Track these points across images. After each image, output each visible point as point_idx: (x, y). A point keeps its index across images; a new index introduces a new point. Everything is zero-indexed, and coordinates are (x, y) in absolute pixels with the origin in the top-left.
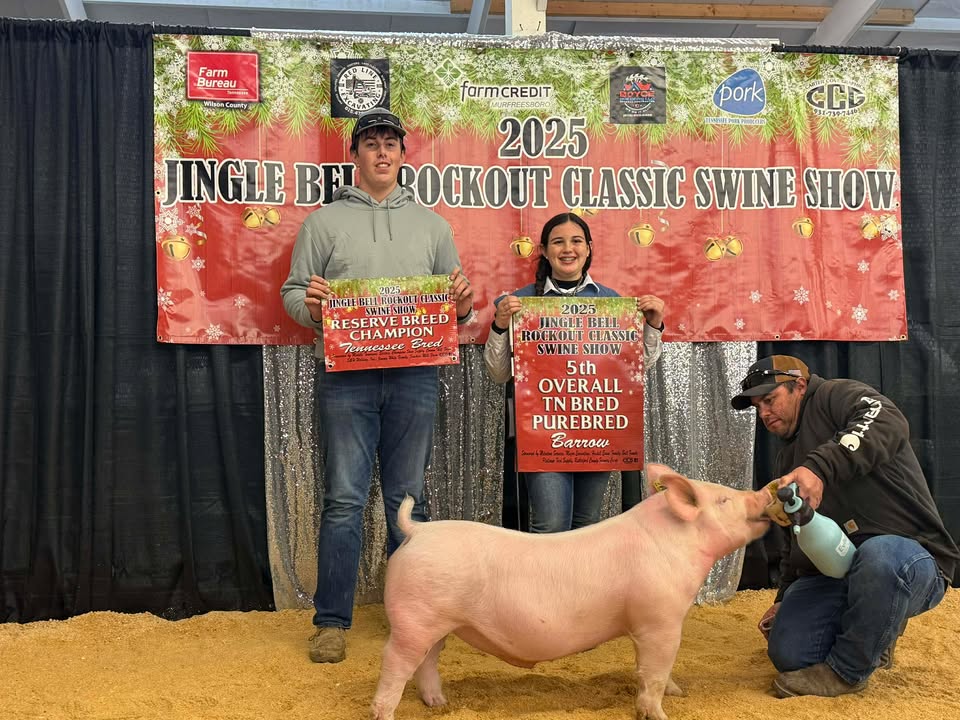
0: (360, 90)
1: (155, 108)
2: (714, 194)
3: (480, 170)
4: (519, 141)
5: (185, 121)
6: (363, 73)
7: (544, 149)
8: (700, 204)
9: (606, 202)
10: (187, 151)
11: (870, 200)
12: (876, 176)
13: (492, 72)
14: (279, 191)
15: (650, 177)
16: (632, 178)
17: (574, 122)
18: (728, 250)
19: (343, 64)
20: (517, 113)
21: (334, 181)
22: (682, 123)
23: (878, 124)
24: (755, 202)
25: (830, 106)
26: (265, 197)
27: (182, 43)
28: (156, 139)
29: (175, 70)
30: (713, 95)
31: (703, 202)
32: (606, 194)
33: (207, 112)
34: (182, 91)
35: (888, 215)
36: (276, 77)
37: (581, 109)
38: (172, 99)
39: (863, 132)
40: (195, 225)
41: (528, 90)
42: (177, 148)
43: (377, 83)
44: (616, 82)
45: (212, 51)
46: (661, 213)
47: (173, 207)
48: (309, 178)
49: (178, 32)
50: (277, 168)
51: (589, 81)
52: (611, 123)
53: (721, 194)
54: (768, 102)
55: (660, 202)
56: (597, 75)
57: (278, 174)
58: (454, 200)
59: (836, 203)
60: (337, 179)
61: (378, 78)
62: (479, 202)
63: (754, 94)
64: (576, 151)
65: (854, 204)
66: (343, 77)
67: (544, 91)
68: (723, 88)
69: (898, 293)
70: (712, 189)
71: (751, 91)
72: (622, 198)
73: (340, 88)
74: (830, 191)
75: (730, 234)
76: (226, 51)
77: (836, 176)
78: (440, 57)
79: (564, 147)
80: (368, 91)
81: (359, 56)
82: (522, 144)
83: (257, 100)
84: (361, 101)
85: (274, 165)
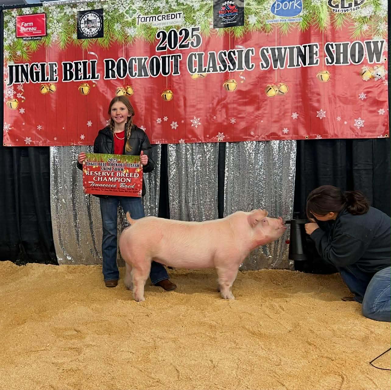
0: (90, 25)
1: (4, 43)
2: (271, 61)
3: (147, 58)
4: (166, 42)
5: (16, 48)
6: (91, 17)
7: (178, 45)
8: (263, 67)
9: (211, 70)
10: (17, 61)
11: (368, 58)
12: (372, 44)
13: (153, 8)
14: (55, 76)
15: (235, 55)
16: (225, 56)
17: (193, 30)
18: (279, 91)
19: (82, 13)
20: (165, 28)
21: (79, 69)
22: (253, 24)
23: (373, 14)
24: (295, 64)
25: (343, 7)
26: (49, 79)
27: (15, 12)
28: (4, 56)
29: (11, 25)
30: (270, 8)
31: (265, 66)
32: (211, 65)
33: (24, 42)
34: (14, 34)
35: (379, 66)
36: (53, 23)
37: (197, 23)
38: (10, 38)
39: (364, 20)
40: (21, 94)
41: (170, 16)
42: (13, 59)
43: (97, 21)
44: (217, 7)
45: (27, 15)
46: (241, 73)
47: (12, 86)
48: (68, 68)
49: (13, 8)
50: (54, 66)
51: (202, 7)
52: (214, 28)
53: (275, 61)
54: (304, 8)
55: (240, 67)
56: (206, 4)
57: (55, 68)
58: (134, 75)
59: (345, 61)
60: (80, 68)
61: (98, 18)
62: (146, 75)
63: (295, 5)
64: (195, 44)
65: (357, 61)
66: (83, 20)
67: (178, 15)
68: (277, 3)
69: (384, 110)
70: (270, 58)
71: (293, 3)
72: (220, 67)
73: (81, 25)
74: (342, 55)
75: (280, 82)
76: (32, 14)
77: (345, 46)
78: (127, 4)
79: (189, 43)
80: (94, 25)
81: (90, 9)
82: (167, 43)
83: (45, 35)
84: (91, 30)
85: (53, 64)
